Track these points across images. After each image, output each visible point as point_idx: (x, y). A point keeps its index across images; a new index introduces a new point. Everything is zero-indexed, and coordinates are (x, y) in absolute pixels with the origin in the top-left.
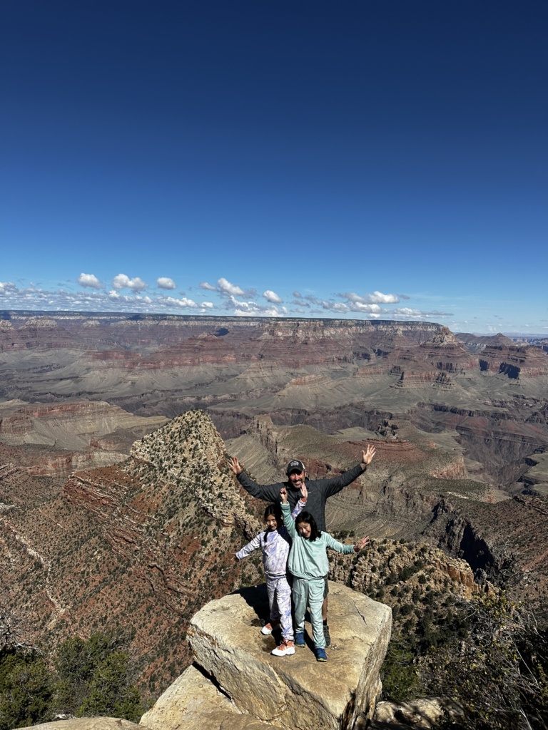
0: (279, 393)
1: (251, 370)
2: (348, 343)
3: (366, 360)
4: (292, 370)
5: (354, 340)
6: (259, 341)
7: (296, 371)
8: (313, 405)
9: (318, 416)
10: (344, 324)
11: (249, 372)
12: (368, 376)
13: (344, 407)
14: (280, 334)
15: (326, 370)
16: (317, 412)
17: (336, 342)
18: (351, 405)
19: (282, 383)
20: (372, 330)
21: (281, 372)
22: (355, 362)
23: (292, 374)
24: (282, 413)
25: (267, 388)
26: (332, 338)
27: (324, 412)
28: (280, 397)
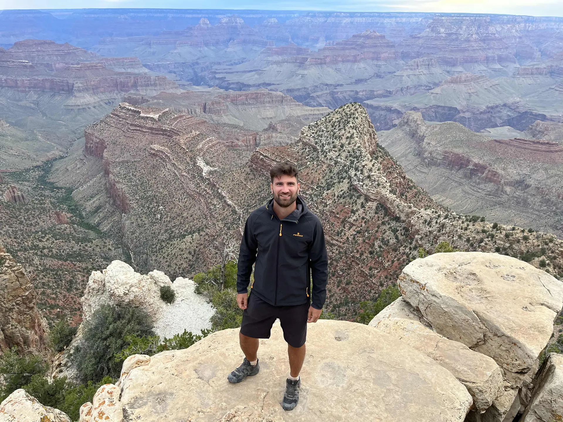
0: (432, 91)
1: (407, 67)
2: (513, 41)
3: (530, 60)
4: (448, 69)
5: (520, 38)
6: (419, 38)
7: (453, 69)
8: (464, 103)
9: (467, 115)
11: (406, 69)
12: (529, 76)
13: (497, 107)
14: (442, 30)
15: (485, 69)
16: (468, 111)
17: (501, 39)
18: (505, 105)
19: (437, 81)
20: (542, 28)
21: (437, 70)
23: (448, 72)
24: (433, 110)
25: (422, 86)
26: (496, 35)
27: (475, 110)
28: (433, 95)
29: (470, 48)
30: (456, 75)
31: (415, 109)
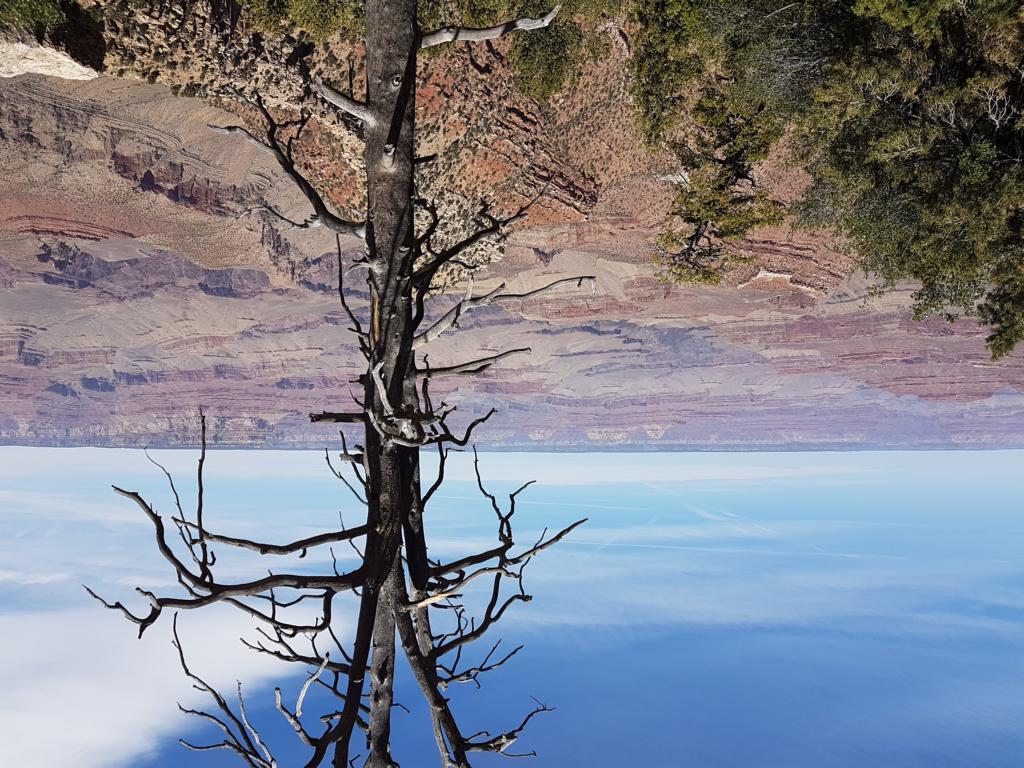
0: (253, 323)
1: (300, 363)
2: (123, 407)
3: (89, 377)
4: (228, 361)
5: (112, 413)
6: (285, 411)
7: (220, 361)
8: (193, 303)
9: (184, 282)
10: (131, 441)
11: (303, 360)
12: (88, 350)
13: (135, 296)
14: (248, 423)
15: (165, 361)
16: (186, 289)
17: (146, 409)
18: (121, 299)
19: (247, 340)
20: (77, 430)
21: (247, 358)
22: (112, 373)
23: (228, 355)
24: (248, 290)
25: (273, 332)
26: (155, 416)
27: (172, 289)
28: (250, 317)
29: (195, 394)
30: (214, 350)
31: (280, 291)
